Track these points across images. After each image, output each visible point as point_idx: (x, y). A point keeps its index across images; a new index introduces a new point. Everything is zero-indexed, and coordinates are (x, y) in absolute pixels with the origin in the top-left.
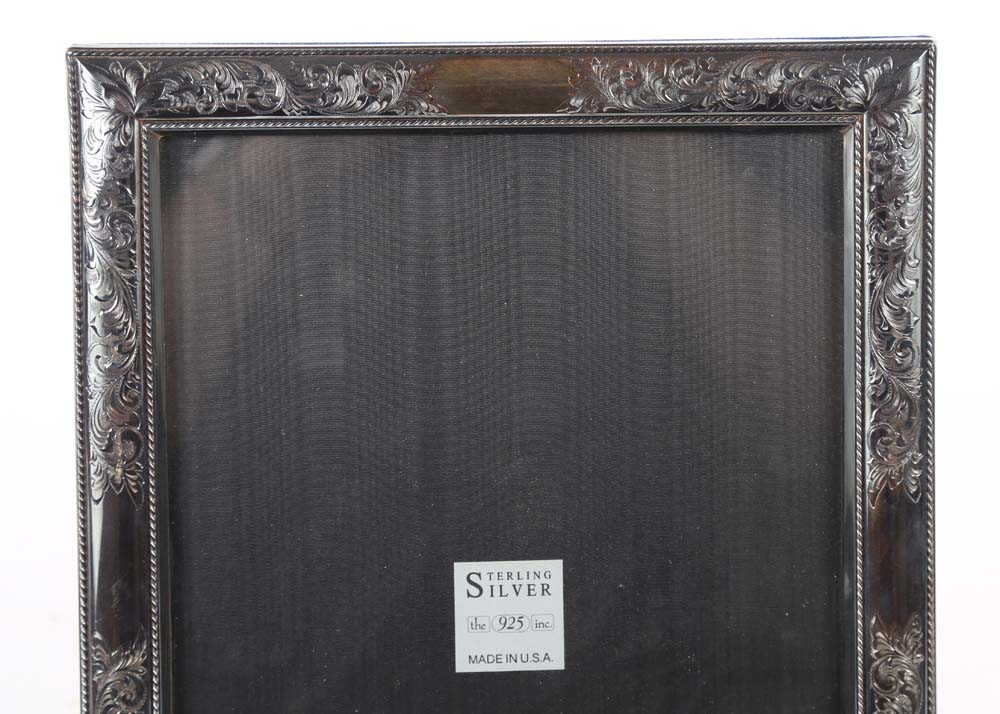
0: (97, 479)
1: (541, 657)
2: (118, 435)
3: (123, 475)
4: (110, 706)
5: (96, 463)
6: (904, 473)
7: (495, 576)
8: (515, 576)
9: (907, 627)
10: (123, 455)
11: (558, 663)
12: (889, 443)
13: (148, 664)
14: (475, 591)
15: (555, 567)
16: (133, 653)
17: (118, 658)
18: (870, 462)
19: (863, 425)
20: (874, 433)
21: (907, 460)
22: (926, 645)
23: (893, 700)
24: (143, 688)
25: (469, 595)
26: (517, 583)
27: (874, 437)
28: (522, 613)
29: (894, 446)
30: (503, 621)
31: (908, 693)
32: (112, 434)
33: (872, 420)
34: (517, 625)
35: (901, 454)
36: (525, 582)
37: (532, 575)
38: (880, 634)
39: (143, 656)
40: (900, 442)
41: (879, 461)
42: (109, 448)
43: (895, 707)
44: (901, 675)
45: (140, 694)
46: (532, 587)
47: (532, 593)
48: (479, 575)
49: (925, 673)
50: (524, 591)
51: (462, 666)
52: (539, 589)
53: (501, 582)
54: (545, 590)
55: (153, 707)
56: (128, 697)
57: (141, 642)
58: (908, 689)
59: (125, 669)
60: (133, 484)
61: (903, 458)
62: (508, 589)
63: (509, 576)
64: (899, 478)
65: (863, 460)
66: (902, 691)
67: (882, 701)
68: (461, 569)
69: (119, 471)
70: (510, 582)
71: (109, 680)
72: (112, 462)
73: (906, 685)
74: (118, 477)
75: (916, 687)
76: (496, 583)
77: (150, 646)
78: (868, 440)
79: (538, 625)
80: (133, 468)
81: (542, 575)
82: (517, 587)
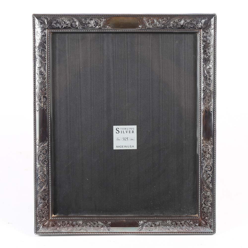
0: (38, 106)
1: (132, 146)
2: (42, 97)
3: (43, 105)
4: (40, 155)
5: (37, 103)
6: (209, 106)
7: (122, 129)
8: (126, 129)
9: (210, 140)
10: (43, 101)
11: (135, 148)
12: (206, 100)
13: (48, 146)
14: (118, 132)
15: (135, 127)
16: (45, 143)
17: (42, 144)
18: (202, 104)
19: (201, 96)
20: (203, 98)
21: (210, 104)
22: (214, 144)
23: (206, 155)
24: (47, 151)
25: (116, 133)
26: (127, 130)
27: (204, 99)
28: (128, 137)
29: (207, 101)
30: (124, 138)
31: (210, 154)
32: (41, 96)
33: (203, 95)
34: (127, 139)
35: (209, 102)
36: (128, 130)
37: (130, 129)
38: (204, 141)
39: (47, 144)
40: (209, 100)
41: (204, 104)
42: (40, 99)
43: (207, 157)
44: (208, 150)
45: (46, 152)
46: (130, 131)
47: (130, 132)
48: (119, 128)
49: (214, 150)
50: (128, 132)
51: (115, 148)
52: (131, 132)
53: (123, 130)
54: (133, 132)
55: (49, 155)
56: (44, 153)
57: (47, 141)
58: (210, 153)
59: (43, 147)
60: (45, 107)
61: (209, 103)
62: (125, 132)
63: (125, 129)
64: (208, 108)
65: (201, 104)
66: (209, 153)
67: (204, 155)
68: (115, 127)
69: (42, 104)
70: (126, 130)
71: (40, 149)
72: (41, 102)
73: (209, 152)
74: (42, 106)
75: (211, 153)
76: (122, 130)
77: (48, 142)
78: (202, 100)
79: (131, 139)
80: (45, 104)
81: (132, 129)
82: (127, 131)
